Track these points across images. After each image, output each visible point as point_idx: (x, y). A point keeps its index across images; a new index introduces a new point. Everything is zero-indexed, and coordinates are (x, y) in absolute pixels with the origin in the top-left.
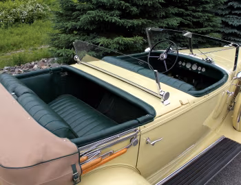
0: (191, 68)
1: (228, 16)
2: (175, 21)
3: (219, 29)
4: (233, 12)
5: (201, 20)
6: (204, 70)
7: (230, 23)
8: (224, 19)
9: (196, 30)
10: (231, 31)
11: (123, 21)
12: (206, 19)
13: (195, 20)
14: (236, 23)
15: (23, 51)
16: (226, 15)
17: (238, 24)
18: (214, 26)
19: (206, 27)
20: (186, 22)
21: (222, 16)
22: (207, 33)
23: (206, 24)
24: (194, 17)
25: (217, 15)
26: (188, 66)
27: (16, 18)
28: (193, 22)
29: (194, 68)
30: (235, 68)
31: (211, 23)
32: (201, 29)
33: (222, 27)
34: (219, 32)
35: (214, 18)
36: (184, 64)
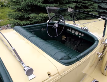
0: (75, 33)
1: (101, 3)
2: (73, 5)
3: (96, 10)
4: (104, 1)
5: (87, 5)
6: (83, 35)
7: (102, 7)
8: (99, 5)
9: (85, 10)
10: (103, 11)
11: (44, 5)
12: (90, 5)
13: (84, 5)
14: (105, 7)
15: (3, 20)
16: (100, 2)
17: (106, 7)
18: (94, 8)
19: (90, 8)
20: (79, 6)
21: (98, 3)
22: (90, 11)
23: (90, 7)
24: (83, 3)
25: (96, 2)
26: (73, 32)
27: (2, 4)
28: (83, 6)
29: (77, 33)
30: (104, 36)
31: (92, 7)
32: (87, 10)
33: (98, 9)
34: (96, 11)
35: (94, 4)
36: (70, 31)
